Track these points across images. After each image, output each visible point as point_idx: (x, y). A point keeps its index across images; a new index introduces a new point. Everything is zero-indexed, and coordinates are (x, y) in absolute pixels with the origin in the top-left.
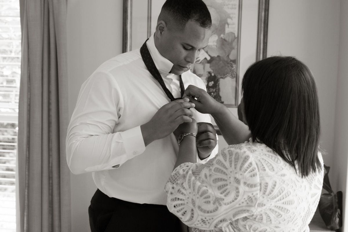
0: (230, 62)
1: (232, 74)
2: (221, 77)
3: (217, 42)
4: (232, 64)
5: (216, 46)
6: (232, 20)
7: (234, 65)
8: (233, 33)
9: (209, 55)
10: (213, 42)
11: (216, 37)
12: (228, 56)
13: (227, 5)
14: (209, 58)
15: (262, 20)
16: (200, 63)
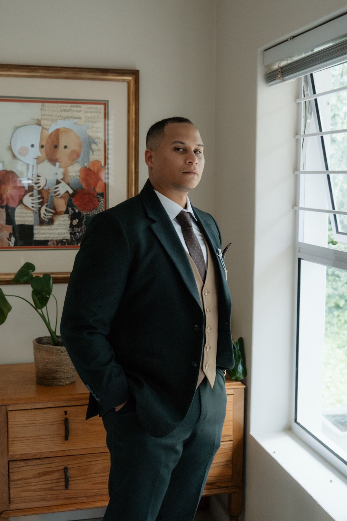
0: (97, 196)
1: (100, 209)
2: (87, 213)
3: (80, 172)
4: (99, 198)
5: (79, 177)
6: (97, 145)
7: (101, 199)
8: (98, 162)
9: (72, 188)
10: (76, 172)
11: (78, 165)
12: (94, 188)
13: (90, 128)
14: (71, 191)
15: (132, 145)
16: (61, 197)
